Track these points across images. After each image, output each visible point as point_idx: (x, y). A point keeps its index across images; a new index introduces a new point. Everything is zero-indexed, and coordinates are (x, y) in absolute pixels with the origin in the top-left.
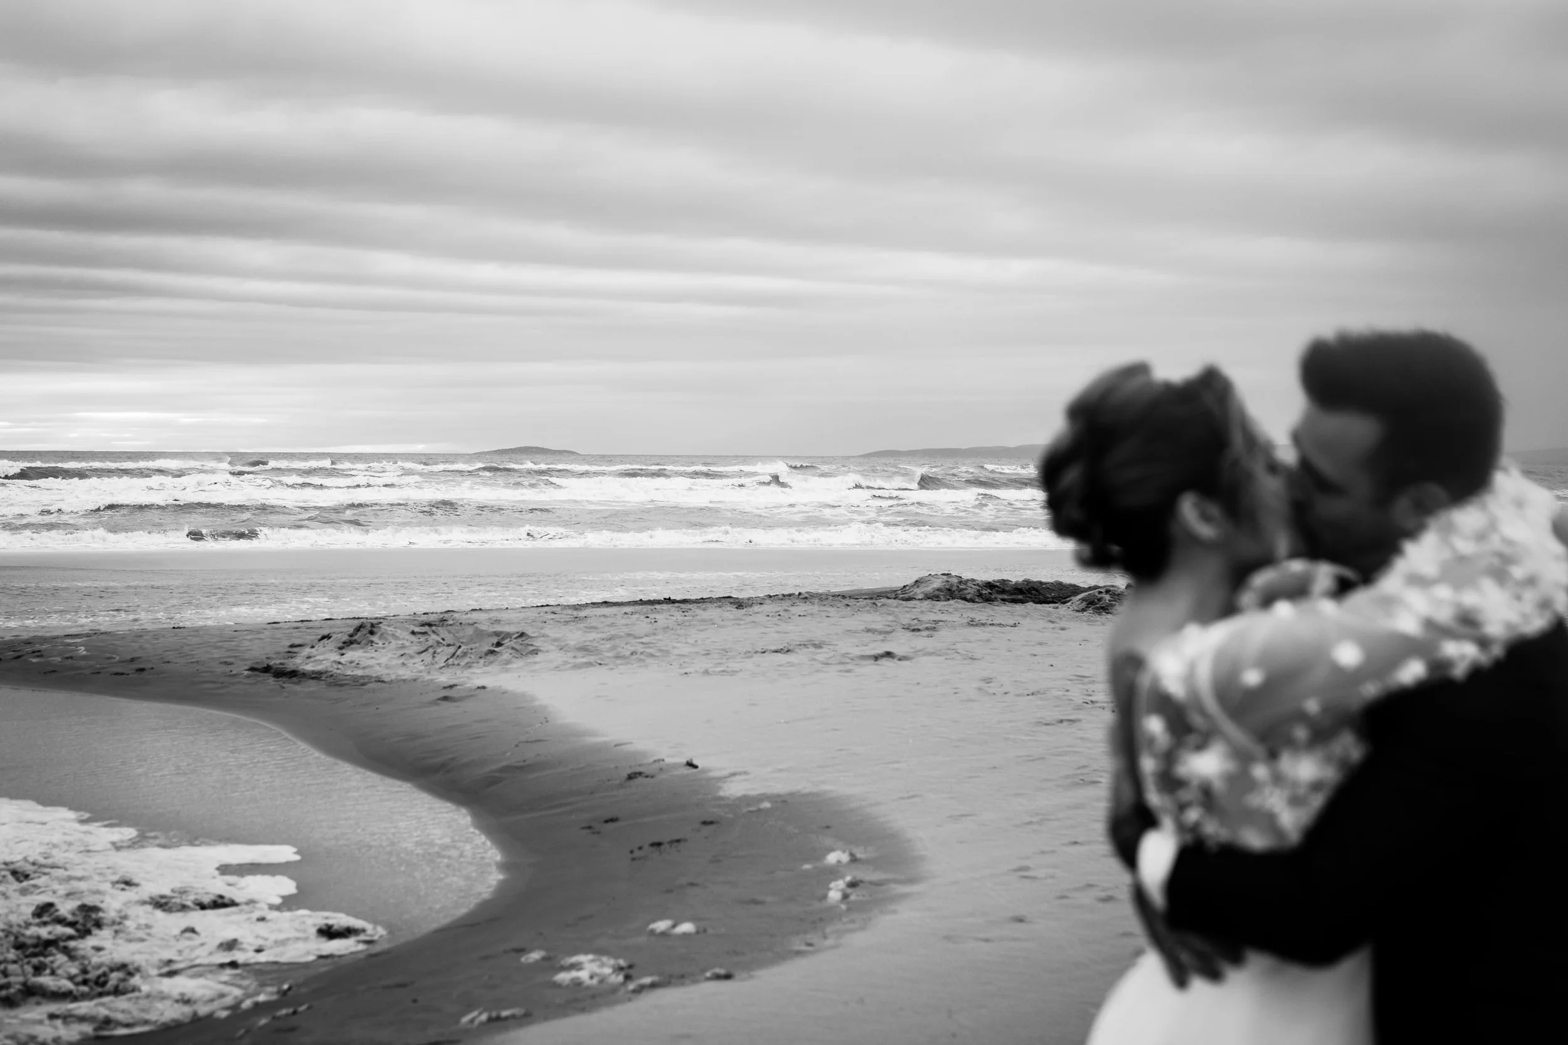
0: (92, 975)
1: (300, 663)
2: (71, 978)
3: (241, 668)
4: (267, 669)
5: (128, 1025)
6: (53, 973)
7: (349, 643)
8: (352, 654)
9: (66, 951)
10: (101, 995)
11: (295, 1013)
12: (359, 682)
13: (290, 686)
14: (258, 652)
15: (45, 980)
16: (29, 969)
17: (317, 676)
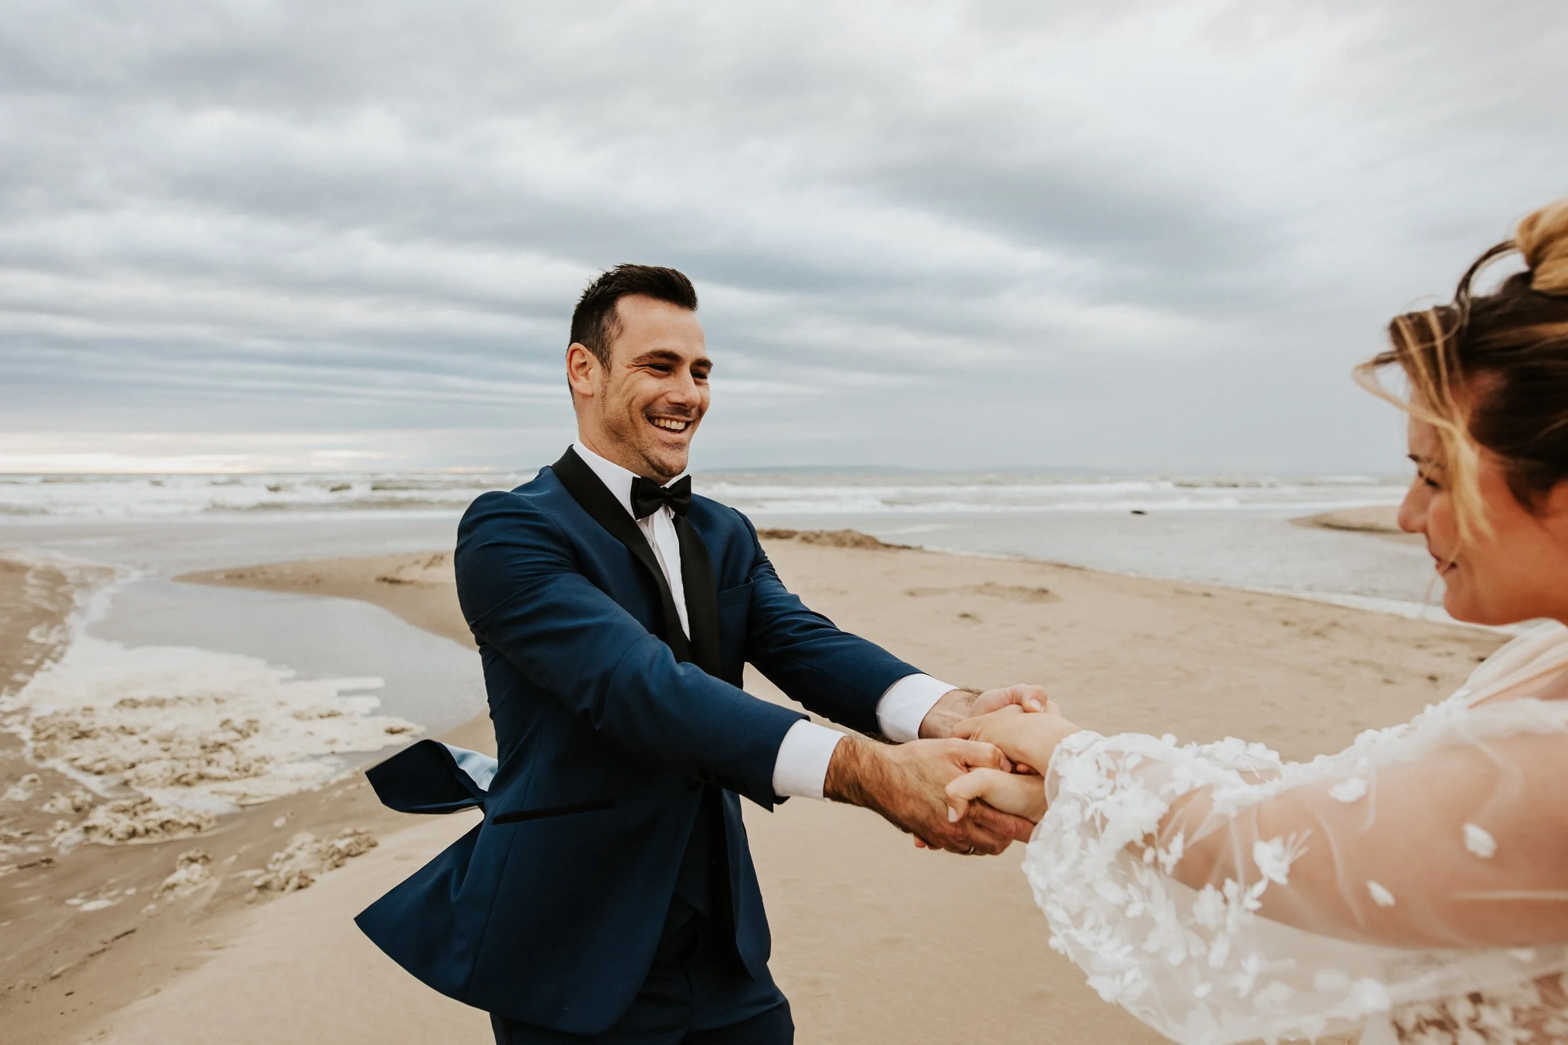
0: (241, 766)
1: (403, 576)
2: (229, 768)
3: (371, 579)
4: (385, 580)
5: (258, 797)
6: (218, 765)
7: (430, 564)
8: (432, 571)
9: (231, 749)
10: (246, 777)
11: (359, 787)
12: (433, 586)
13: (395, 587)
14: (383, 571)
15: (213, 770)
16: (204, 762)
17: (411, 583)
